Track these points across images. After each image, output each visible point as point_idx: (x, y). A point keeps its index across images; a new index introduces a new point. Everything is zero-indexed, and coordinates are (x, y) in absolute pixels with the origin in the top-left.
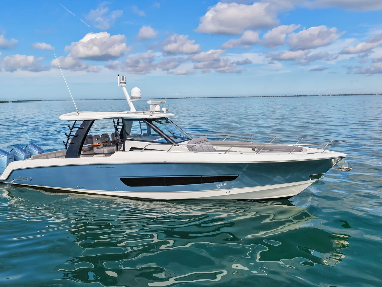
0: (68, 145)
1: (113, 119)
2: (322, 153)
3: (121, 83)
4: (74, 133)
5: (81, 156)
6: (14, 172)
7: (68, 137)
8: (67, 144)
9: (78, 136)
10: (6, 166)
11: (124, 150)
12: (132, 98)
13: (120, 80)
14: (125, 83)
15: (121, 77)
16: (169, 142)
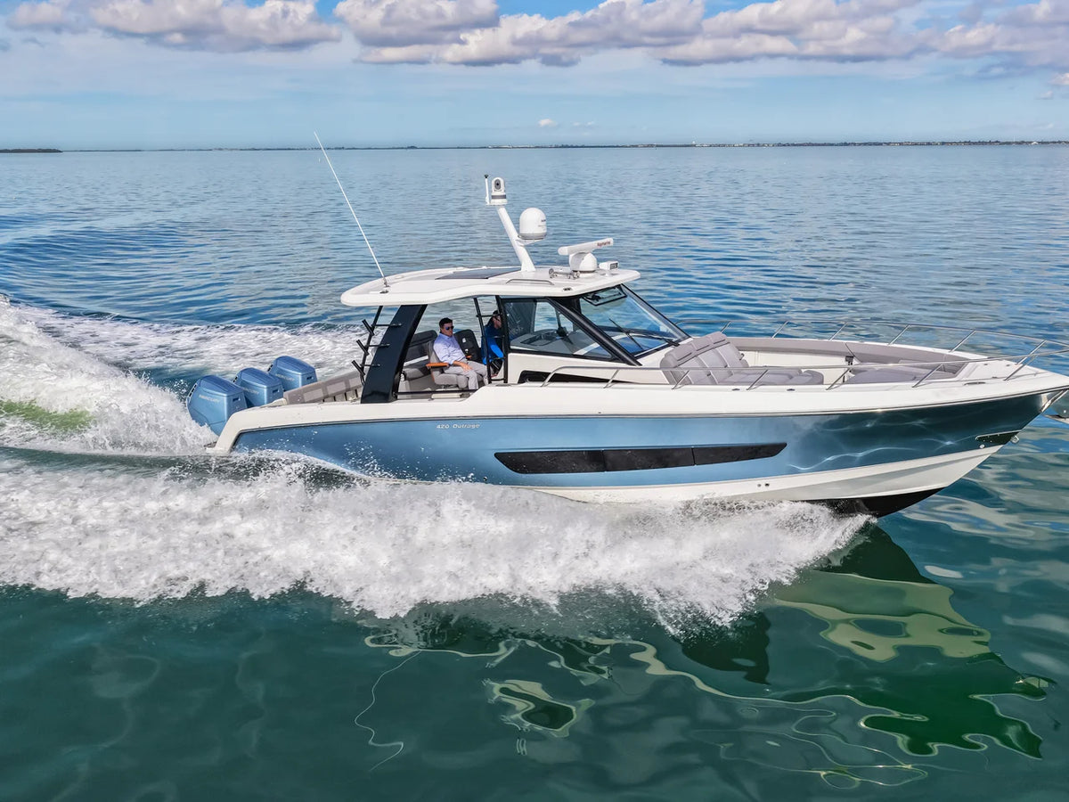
0: (366, 369)
1: (476, 300)
2: (1008, 379)
3: (494, 197)
4: (377, 340)
5: (399, 397)
6: (244, 436)
7: (365, 349)
8: (362, 369)
9: (387, 347)
10: (226, 418)
11: (505, 379)
12: (525, 237)
13: (490, 191)
14: (504, 197)
15: (493, 182)
16: (617, 358)
